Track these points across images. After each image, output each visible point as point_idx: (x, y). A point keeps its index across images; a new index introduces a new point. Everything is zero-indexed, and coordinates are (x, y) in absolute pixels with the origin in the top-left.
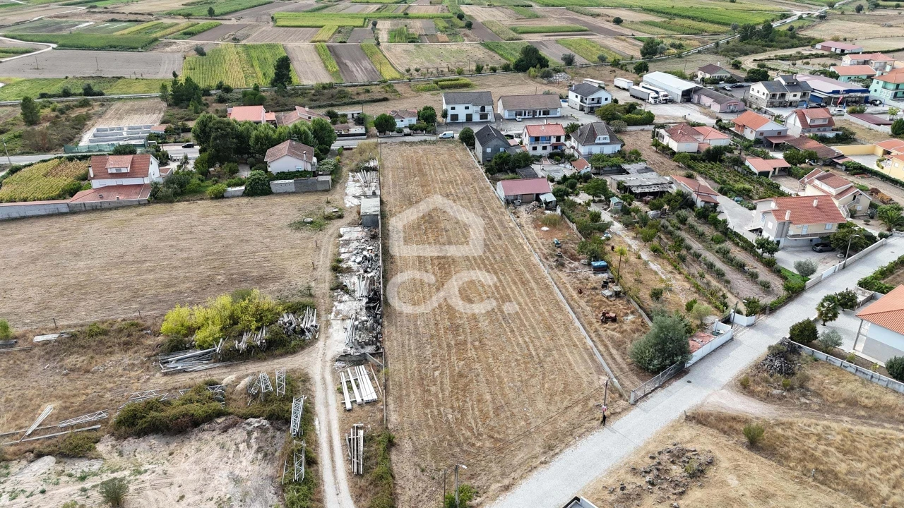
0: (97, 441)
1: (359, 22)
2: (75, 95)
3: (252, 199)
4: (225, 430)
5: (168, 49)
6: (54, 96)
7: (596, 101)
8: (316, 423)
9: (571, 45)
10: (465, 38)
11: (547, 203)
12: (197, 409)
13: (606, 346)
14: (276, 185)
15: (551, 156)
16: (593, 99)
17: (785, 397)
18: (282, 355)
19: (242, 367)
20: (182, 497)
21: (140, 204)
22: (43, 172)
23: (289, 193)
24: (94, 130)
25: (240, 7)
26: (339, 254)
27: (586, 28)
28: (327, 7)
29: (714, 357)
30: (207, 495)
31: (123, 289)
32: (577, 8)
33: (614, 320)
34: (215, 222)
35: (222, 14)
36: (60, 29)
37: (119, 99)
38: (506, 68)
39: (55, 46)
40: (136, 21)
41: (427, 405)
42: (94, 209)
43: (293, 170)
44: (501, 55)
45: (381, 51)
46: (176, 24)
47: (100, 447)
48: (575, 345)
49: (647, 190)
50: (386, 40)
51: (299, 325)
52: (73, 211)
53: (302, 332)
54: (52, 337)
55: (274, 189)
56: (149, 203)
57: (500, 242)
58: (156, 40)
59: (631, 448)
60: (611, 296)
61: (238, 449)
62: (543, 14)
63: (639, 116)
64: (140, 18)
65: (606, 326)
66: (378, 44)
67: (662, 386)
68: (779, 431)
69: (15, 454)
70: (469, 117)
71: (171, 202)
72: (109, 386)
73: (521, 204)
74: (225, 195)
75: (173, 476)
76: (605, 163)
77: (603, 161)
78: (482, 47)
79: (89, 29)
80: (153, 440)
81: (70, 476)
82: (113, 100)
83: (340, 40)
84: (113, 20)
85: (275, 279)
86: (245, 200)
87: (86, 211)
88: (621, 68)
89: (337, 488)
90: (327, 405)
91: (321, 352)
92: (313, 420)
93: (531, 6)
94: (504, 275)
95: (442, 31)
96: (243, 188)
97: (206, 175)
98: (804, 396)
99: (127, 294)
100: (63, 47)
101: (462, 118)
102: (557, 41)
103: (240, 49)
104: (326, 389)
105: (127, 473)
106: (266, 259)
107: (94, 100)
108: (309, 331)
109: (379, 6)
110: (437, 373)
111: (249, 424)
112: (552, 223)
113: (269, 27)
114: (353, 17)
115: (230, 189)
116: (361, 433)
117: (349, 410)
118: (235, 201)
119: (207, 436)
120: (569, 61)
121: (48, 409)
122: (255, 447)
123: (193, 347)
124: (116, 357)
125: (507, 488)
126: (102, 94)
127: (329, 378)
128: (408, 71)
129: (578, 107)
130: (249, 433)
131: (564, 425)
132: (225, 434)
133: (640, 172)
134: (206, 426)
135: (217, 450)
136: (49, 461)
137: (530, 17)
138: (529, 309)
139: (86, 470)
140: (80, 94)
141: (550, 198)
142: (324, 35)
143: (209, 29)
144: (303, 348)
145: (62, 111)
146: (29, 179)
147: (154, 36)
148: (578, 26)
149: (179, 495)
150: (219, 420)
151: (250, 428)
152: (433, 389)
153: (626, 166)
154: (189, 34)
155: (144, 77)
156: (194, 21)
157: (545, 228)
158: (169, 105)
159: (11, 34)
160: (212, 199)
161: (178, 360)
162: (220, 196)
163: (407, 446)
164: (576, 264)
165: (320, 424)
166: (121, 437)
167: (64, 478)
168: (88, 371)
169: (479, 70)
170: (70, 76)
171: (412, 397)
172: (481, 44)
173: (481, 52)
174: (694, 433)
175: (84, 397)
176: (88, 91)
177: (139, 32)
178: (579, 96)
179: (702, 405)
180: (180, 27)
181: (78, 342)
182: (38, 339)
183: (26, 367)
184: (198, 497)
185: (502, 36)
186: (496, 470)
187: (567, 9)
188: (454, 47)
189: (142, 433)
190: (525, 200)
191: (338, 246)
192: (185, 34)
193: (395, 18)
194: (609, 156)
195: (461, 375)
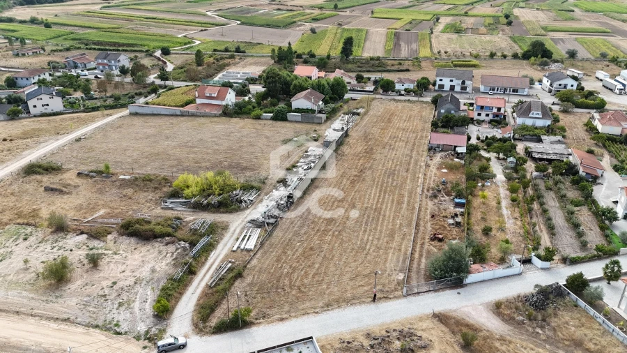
0: (110, 233)
1: (428, 17)
2: (231, 51)
3: (274, 122)
4: (167, 244)
5: (298, 28)
6: (220, 51)
7: (563, 86)
8: (213, 253)
9: (586, 43)
10: (501, 32)
11: (458, 154)
12: (158, 229)
13: (421, 256)
14: (290, 116)
15: (491, 122)
16: (560, 85)
17: (524, 324)
18: (223, 213)
19: (200, 214)
20: (124, 271)
21: (215, 116)
22: (183, 91)
23: (297, 122)
24: (225, 73)
25: (357, 4)
26: (298, 162)
27: (609, 30)
28: (414, 6)
29: (493, 283)
30: (134, 274)
31: (174, 160)
32: (612, 14)
33: (441, 240)
34: (245, 132)
35: (343, 8)
36: (248, 13)
37: (252, 56)
38: (515, 56)
39: (239, 22)
40: (291, 10)
41: (278, 260)
42: (193, 115)
43: (305, 108)
44: (520, 47)
45: (430, 38)
46: (313, 13)
47: (109, 237)
48: (400, 250)
49: (545, 157)
50: (440, 30)
51: (240, 197)
52: (182, 115)
53: (241, 202)
54: (127, 177)
55: (289, 118)
56: (220, 115)
57: (405, 174)
58: (295, 22)
59: (379, 322)
60: (453, 224)
61: (165, 256)
62: (579, 17)
63: (592, 102)
64: (295, 8)
65: (433, 243)
66: (432, 33)
67: (435, 291)
68: (497, 344)
69: (74, 230)
70: (452, 88)
71: (232, 117)
72: (135, 208)
73: (441, 151)
74: (261, 117)
75: (128, 260)
76: (527, 133)
77: (527, 131)
78: (509, 40)
79: (263, 14)
80: (133, 240)
81: (88, 246)
82: (248, 56)
83: (408, 28)
84: (279, 9)
85: (253, 170)
86: (271, 122)
87: (189, 116)
88: (617, 64)
89: (195, 291)
90: (225, 245)
91: (245, 216)
92: (212, 251)
93: (573, 11)
94: (389, 195)
95: (486, 26)
96: (272, 114)
97: (259, 104)
98: (542, 327)
99: (176, 162)
100: (243, 23)
101: (447, 88)
102: (576, 39)
103: (339, 31)
104: (231, 237)
105: (111, 252)
106: (256, 158)
107: (238, 55)
108: (245, 202)
109: (451, 6)
110: (298, 244)
111: (179, 244)
112: (452, 168)
113: (366, 18)
114: (427, 14)
115: (264, 114)
116: (230, 264)
117: (234, 251)
118: (265, 121)
119: (157, 245)
120: (572, 55)
121: (102, 212)
122: (174, 257)
123: (182, 197)
124: (146, 194)
125: (282, 320)
126: (245, 52)
127: (238, 231)
128: (439, 52)
129: (547, 89)
130: (177, 249)
131: (349, 295)
132: (166, 247)
133: (552, 143)
134: (159, 240)
135: (156, 254)
136: (85, 236)
137: (566, 20)
138: (389, 220)
139: (96, 245)
140: (233, 52)
141: (462, 150)
142: (398, 24)
143: (329, 17)
144: (237, 211)
145: (217, 60)
146: (174, 95)
147: (295, 20)
148: (604, 29)
149: (123, 269)
150: (167, 238)
151: (179, 246)
152: (289, 252)
153: (543, 137)
154: (315, 20)
155: (273, 44)
156: (324, 12)
157: (445, 171)
158: (275, 62)
159: (223, 14)
160: (253, 119)
161: (172, 203)
162: (258, 118)
163: (249, 279)
164: (447, 198)
165: (213, 255)
166: (121, 234)
167: (84, 247)
168: (130, 198)
169: (492, 55)
170: (235, 41)
171: (274, 253)
172: (510, 37)
173: (506, 43)
174: (431, 325)
175: (120, 210)
176: (238, 50)
177: (288, 17)
178: (549, 81)
179: (455, 311)
180: (312, 15)
181: (137, 183)
182: (122, 177)
183: (107, 189)
184: (130, 274)
185: (531, 32)
186: (286, 308)
187: (605, 15)
188: (488, 38)
189: (131, 235)
190: (444, 148)
191: (302, 157)
192: (313, 19)
193: (457, 15)
194: (536, 128)
195: (311, 249)
